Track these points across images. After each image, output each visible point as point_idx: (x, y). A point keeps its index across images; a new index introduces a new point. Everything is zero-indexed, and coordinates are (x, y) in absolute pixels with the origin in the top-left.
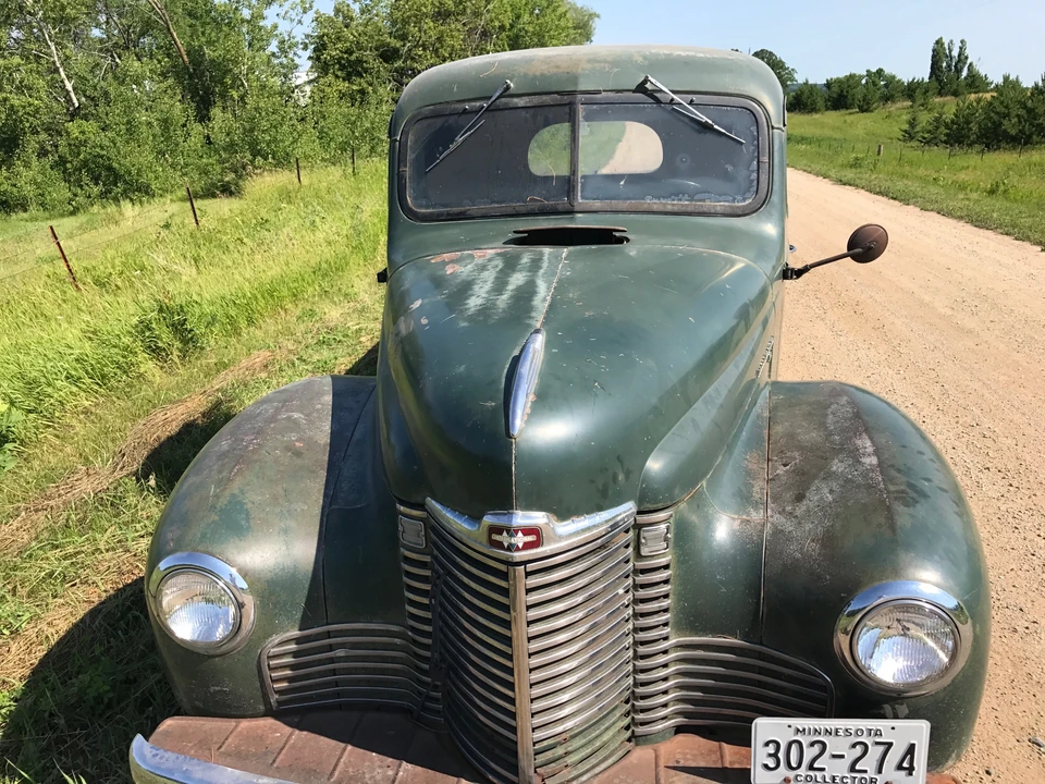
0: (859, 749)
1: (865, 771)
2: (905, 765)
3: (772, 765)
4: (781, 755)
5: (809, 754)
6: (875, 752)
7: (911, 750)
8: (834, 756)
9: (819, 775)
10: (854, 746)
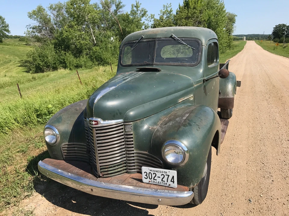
0: (163, 176)
1: (165, 181)
2: (172, 181)
3: (146, 178)
4: (148, 175)
5: (153, 176)
6: (166, 177)
7: (173, 177)
8: (158, 177)
9: (156, 181)
10: (162, 175)
